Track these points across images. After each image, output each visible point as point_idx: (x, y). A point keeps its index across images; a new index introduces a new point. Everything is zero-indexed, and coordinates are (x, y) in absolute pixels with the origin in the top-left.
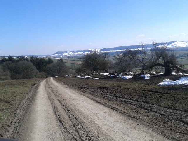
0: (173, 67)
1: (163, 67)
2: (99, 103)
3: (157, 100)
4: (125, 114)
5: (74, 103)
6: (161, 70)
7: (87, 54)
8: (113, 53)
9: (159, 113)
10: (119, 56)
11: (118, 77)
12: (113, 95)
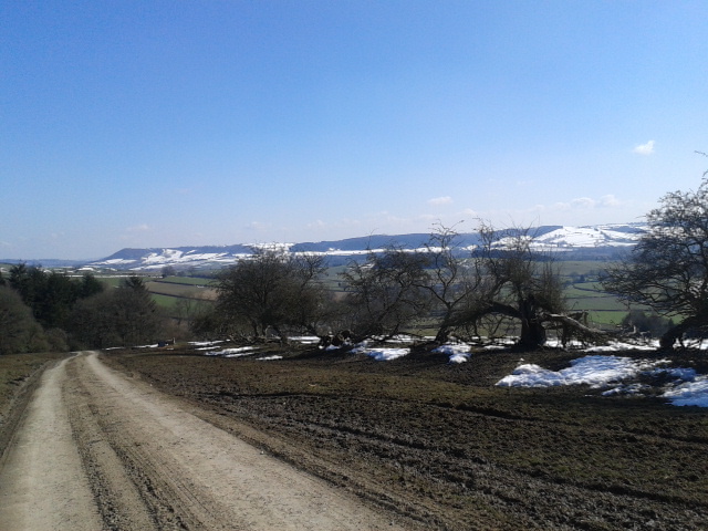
0: (549, 318)
1: (516, 320)
2: (276, 455)
3: (493, 444)
4: (374, 500)
5: (176, 456)
6: (508, 329)
7: (241, 261)
8: (337, 261)
9: (498, 494)
10: (359, 271)
11: (354, 354)
12: (333, 424)
